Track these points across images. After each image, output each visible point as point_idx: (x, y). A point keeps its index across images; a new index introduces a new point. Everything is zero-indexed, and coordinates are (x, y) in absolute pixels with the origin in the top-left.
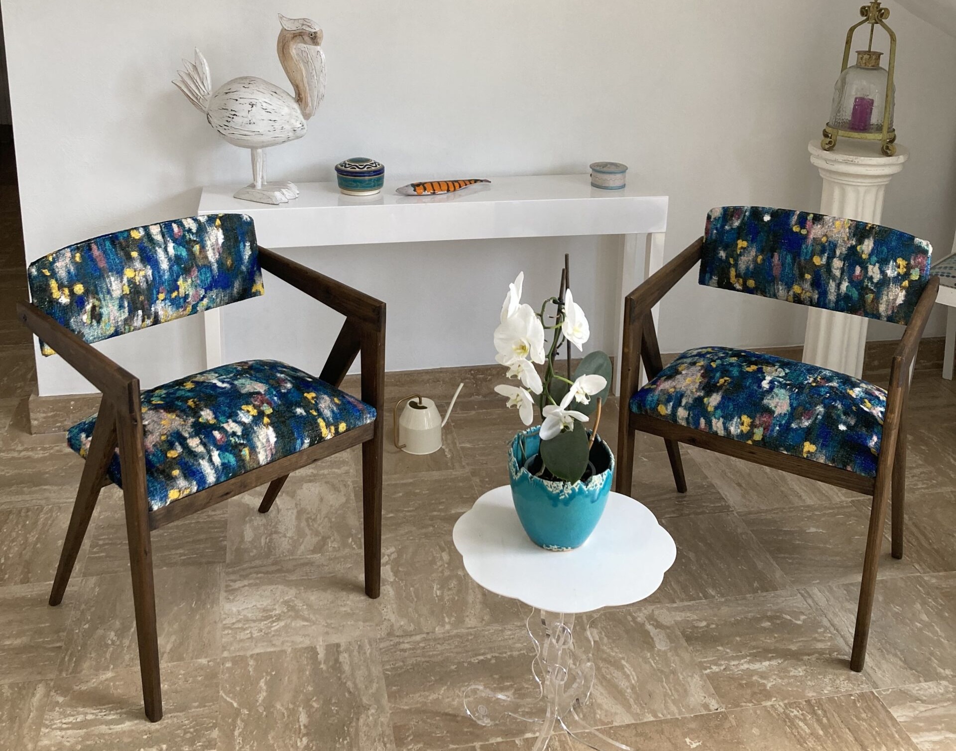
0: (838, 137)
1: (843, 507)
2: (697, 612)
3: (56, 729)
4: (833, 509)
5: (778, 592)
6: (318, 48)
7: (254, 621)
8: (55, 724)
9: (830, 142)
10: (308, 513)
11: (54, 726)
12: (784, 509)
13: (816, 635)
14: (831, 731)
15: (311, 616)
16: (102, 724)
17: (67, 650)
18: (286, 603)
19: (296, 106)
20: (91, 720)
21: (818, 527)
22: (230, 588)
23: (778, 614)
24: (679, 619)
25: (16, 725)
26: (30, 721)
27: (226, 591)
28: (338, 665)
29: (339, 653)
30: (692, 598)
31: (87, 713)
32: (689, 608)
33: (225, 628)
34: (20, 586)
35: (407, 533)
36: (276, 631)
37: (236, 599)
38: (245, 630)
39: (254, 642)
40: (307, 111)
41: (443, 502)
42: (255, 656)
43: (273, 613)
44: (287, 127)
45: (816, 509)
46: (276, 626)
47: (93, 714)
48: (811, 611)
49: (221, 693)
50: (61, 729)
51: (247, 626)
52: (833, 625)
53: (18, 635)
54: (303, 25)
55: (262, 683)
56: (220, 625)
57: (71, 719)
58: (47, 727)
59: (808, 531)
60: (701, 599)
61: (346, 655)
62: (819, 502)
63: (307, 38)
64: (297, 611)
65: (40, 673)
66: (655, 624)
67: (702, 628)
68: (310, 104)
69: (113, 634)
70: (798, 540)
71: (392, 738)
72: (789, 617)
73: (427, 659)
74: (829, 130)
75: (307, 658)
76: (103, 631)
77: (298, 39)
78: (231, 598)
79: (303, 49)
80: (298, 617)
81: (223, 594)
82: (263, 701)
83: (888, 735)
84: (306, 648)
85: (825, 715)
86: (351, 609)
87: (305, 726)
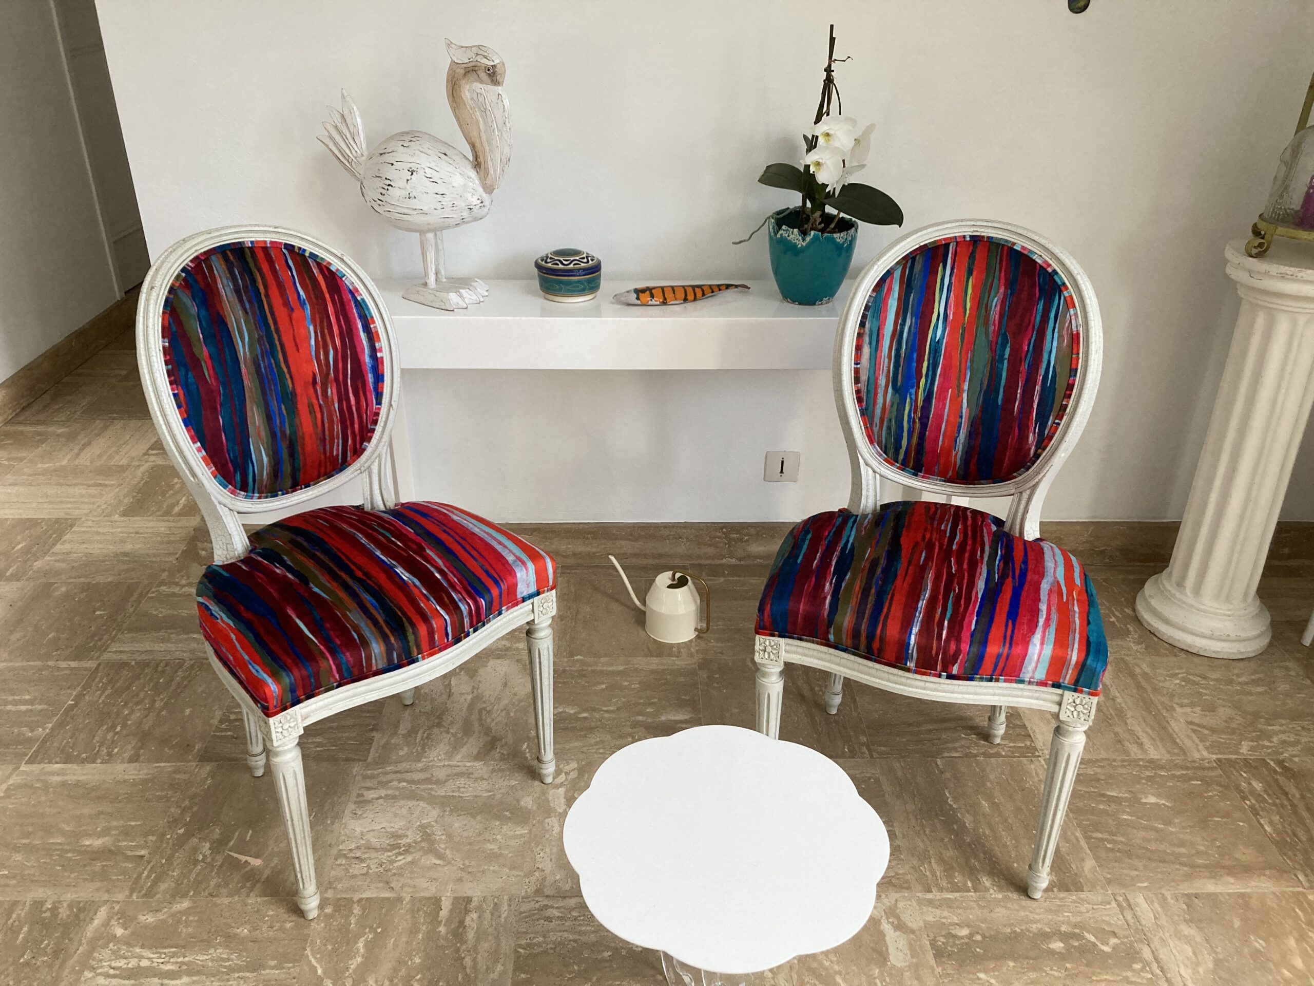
0: (1275, 237)
1: (1204, 769)
2: (960, 911)
3: (100, 974)
4: (1187, 768)
5: (1083, 895)
6: (499, 89)
7: (376, 850)
8: (101, 967)
9: (1260, 245)
10: (485, 702)
11: (99, 971)
12: (1114, 760)
13: (1129, 974)
15: (448, 852)
16: (155, 976)
17: (149, 862)
18: (423, 828)
19: (472, 173)
20: (144, 967)
21: (1158, 796)
22: (362, 799)
23: (1077, 931)
24: (930, 918)
25: (58, 962)
26: (75, 958)
27: (355, 803)
28: (461, 930)
29: (467, 911)
30: (955, 888)
31: (142, 957)
32: (949, 904)
33: (340, 855)
34: (126, 765)
35: (596, 744)
36: (401, 868)
37: (364, 815)
38: (362, 861)
39: (368, 880)
40: (488, 182)
41: (654, 703)
42: (364, 902)
43: (403, 841)
44: (461, 204)
45: (1162, 768)
46: (402, 860)
47: (149, 958)
48: (1127, 933)
49: (308, 952)
50: (107, 976)
51: (366, 856)
52: (1156, 959)
53: (100, 835)
54: (477, 54)
55: (360, 945)
56: (334, 851)
57: (121, 963)
58: (93, 969)
59: (1144, 800)
60: (969, 891)
61: (475, 916)
62: (1167, 756)
63: (483, 75)
64: (432, 843)
65: (108, 891)
66: (896, 922)
67: (962, 938)
68: (492, 172)
69: (208, 845)
70: (1128, 814)
72: (1093, 939)
73: (576, 937)
74: (1262, 226)
75: (425, 912)
76: (197, 840)
77: (472, 76)
78: (359, 813)
79: (479, 91)
80: (431, 851)
81: (351, 806)
82: (354, 971)
84: (429, 898)
86: (499, 848)
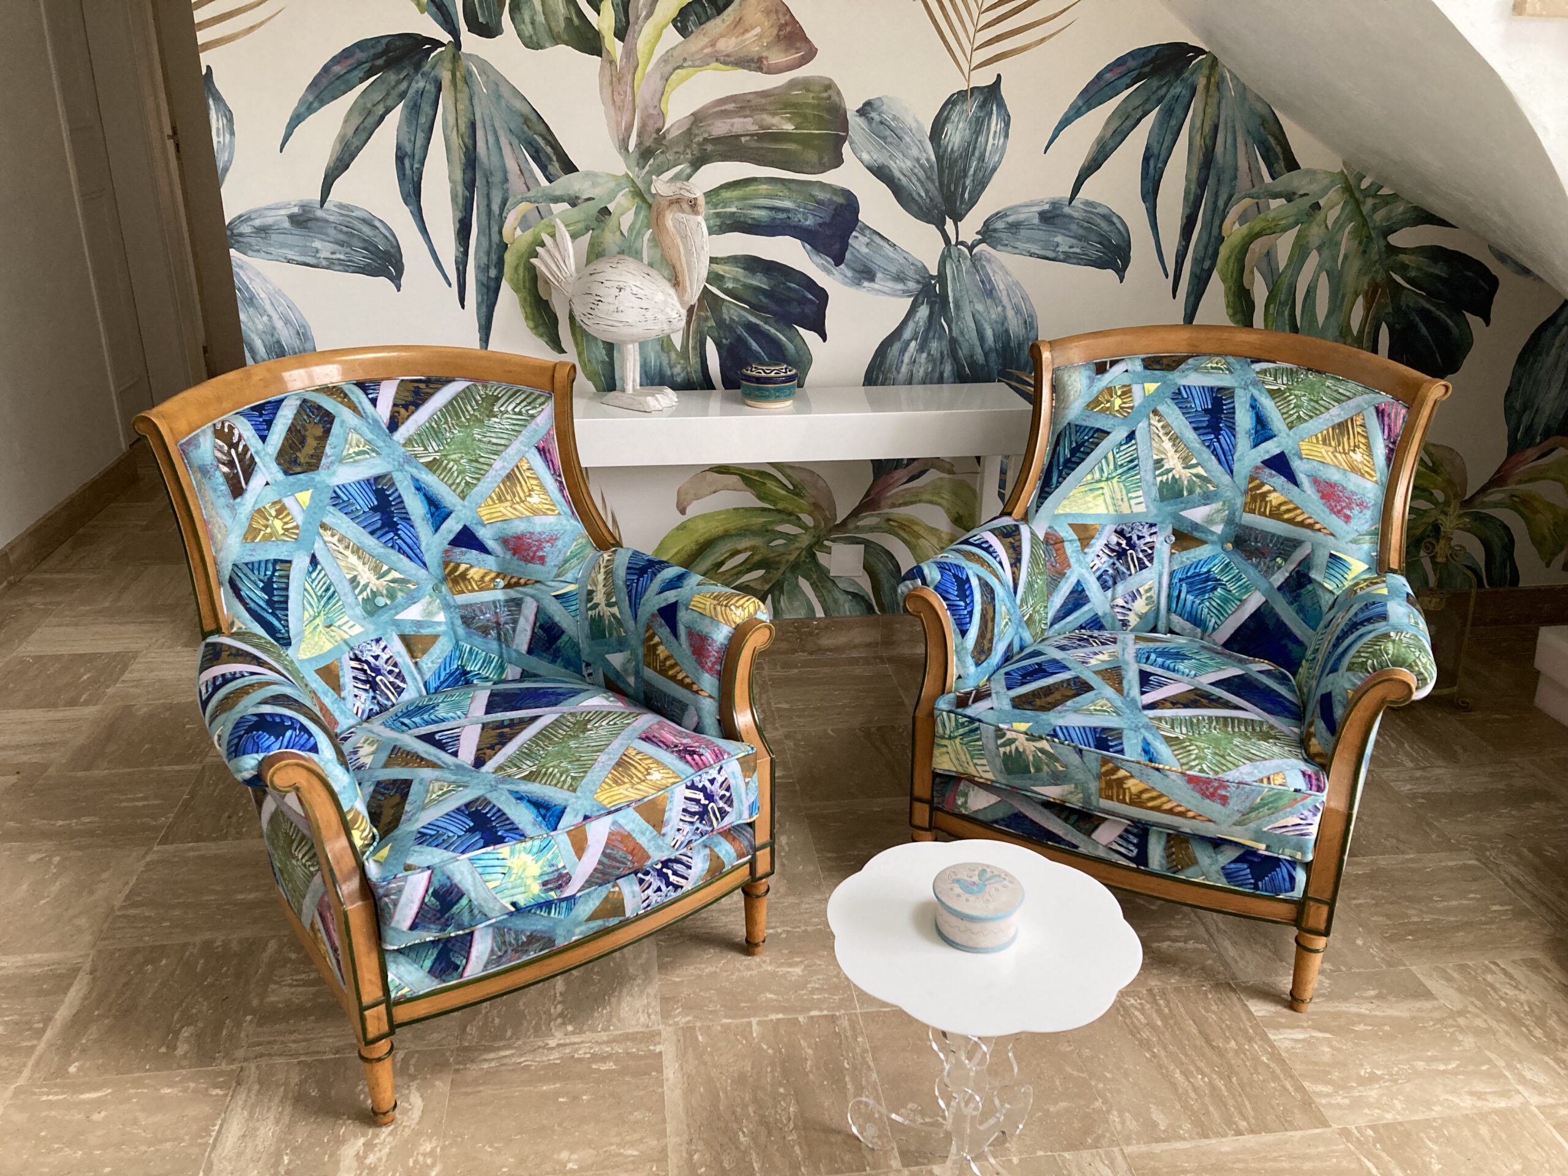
6: (699, 218)
14: (1172, 1022)
40: (686, 299)
54: (681, 188)
71: (658, 1009)
79: (680, 220)
83: (1240, 1029)
85: (1168, 1005)
87: (561, 994)
